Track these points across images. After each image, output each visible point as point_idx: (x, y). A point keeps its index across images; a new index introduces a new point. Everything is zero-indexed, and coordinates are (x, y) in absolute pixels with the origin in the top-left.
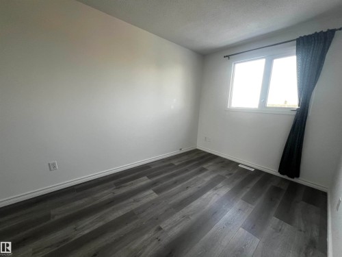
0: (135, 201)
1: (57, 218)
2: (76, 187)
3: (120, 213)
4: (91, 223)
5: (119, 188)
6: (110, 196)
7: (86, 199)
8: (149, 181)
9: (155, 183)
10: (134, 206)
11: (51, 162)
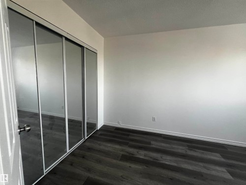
0: (205, 167)
1: (153, 146)
2: (163, 136)
3: (190, 167)
4: (170, 160)
5: (191, 150)
6: (183, 152)
7: (168, 145)
8: (223, 160)
9: (231, 166)
10: (204, 171)
11: (154, 117)
